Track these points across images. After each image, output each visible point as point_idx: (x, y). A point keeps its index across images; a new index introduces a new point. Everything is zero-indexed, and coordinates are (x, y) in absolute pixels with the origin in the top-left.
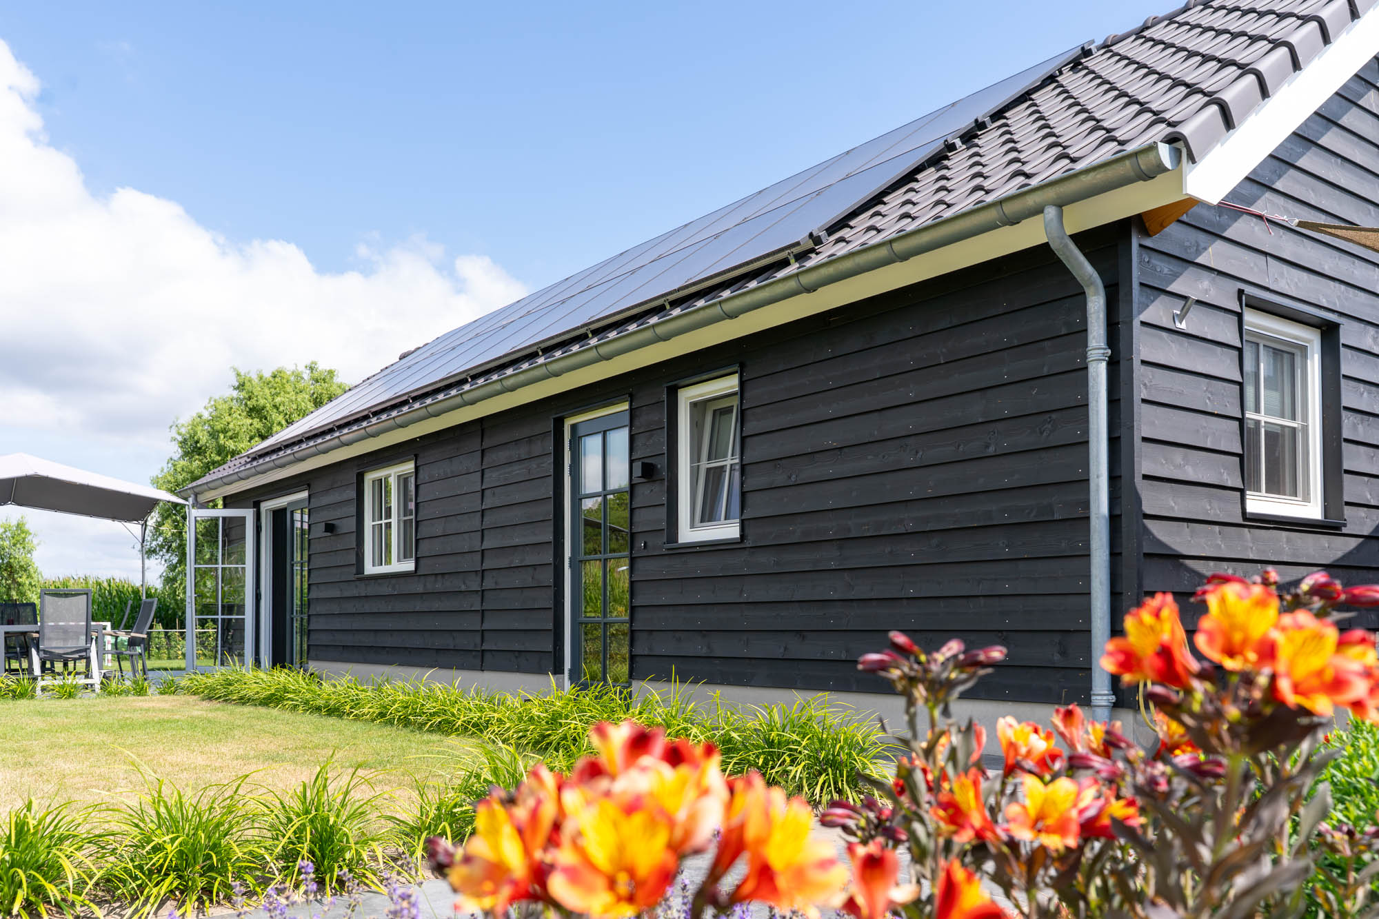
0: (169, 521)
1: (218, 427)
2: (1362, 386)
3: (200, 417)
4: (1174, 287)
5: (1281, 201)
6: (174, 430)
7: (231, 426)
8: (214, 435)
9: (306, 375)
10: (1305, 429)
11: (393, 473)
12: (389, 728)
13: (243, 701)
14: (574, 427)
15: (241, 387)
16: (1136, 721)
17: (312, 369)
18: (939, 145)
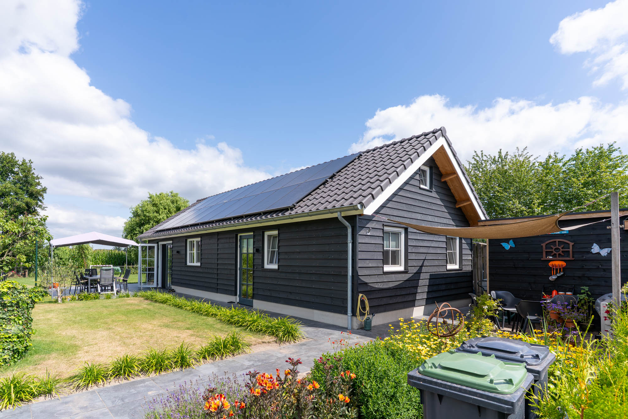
0: (129, 235)
1: (144, 209)
2: (414, 240)
3: (139, 205)
4: (367, 226)
5: (394, 203)
6: (131, 209)
7: (148, 209)
8: (143, 211)
9: (170, 194)
10: (401, 250)
11: (195, 240)
12: (194, 313)
13: (156, 301)
14: (240, 236)
15: (150, 198)
16: (356, 319)
17: (171, 193)
18: (324, 180)
